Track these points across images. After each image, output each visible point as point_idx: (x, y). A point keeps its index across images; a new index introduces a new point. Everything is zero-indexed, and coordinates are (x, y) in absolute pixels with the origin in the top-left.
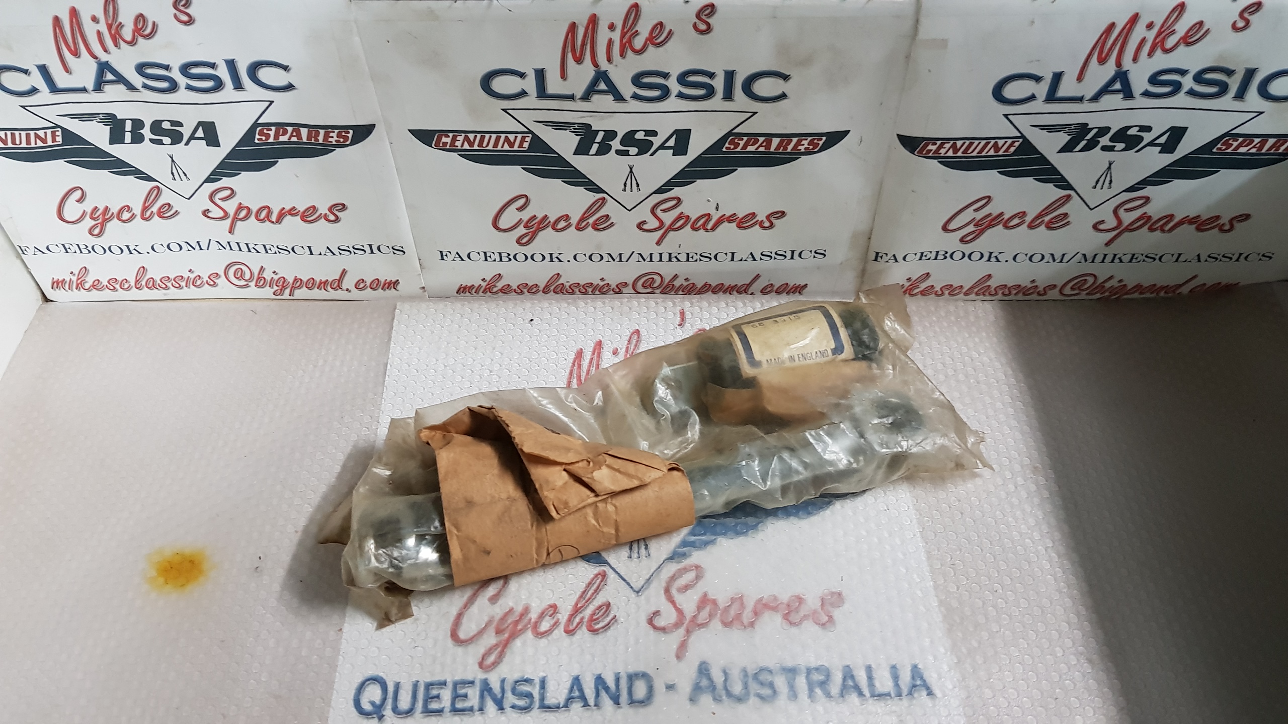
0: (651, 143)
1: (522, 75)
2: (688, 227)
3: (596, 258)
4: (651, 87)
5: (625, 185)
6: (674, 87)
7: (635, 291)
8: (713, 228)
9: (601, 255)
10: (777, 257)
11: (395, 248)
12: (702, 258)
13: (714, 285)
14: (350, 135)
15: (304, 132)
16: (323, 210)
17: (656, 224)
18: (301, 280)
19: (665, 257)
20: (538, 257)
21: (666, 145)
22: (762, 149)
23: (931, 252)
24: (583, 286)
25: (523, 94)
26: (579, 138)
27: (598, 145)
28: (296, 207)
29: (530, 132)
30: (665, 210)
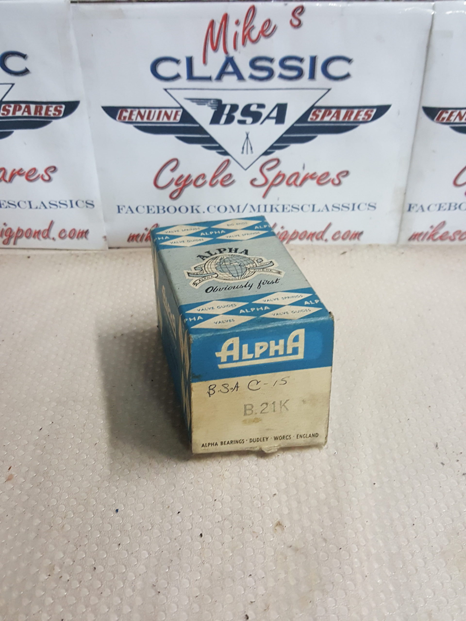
0: (261, 114)
1: (177, 62)
2: (284, 183)
3: (222, 209)
4: (262, 69)
5: (243, 148)
6: (277, 70)
8: (301, 184)
9: (226, 208)
10: (344, 209)
11: (88, 202)
12: (294, 210)
13: (300, 232)
14: (63, 110)
15: (33, 107)
16: (41, 171)
17: (263, 180)
18: (22, 231)
19: (268, 208)
20: (183, 209)
21: (270, 116)
22: (334, 119)
23: (446, 204)
25: (177, 76)
26: (213, 111)
27: (226, 116)
28: (23, 168)
29: (181, 107)
30: (269, 169)
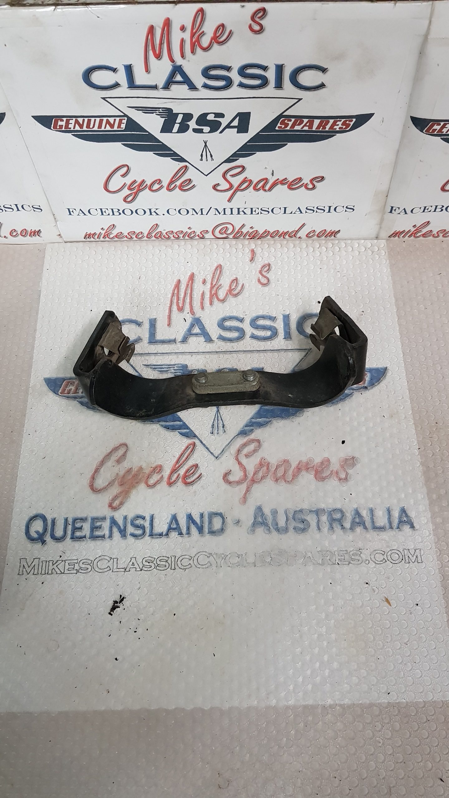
0: (220, 124)
1: (114, 70)
2: (251, 188)
3: (184, 212)
4: (217, 78)
5: (202, 155)
6: (236, 78)
7: (214, 236)
8: (270, 189)
9: (187, 210)
10: (318, 210)
11: (35, 207)
12: (262, 212)
13: (271, 231)
17: (227, 186)
19: (235, 211)
20: (141, 212)
21: (231, 125)
22: (306, 128)
23: (431, 207)
24: (176, 233)
25: (117, 85)
26: (164, 119)
27: (179, 125)
29: (125, 115)
30: (233, 176)
